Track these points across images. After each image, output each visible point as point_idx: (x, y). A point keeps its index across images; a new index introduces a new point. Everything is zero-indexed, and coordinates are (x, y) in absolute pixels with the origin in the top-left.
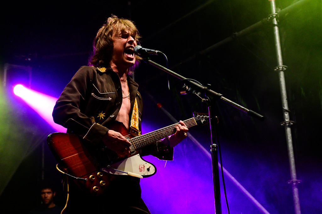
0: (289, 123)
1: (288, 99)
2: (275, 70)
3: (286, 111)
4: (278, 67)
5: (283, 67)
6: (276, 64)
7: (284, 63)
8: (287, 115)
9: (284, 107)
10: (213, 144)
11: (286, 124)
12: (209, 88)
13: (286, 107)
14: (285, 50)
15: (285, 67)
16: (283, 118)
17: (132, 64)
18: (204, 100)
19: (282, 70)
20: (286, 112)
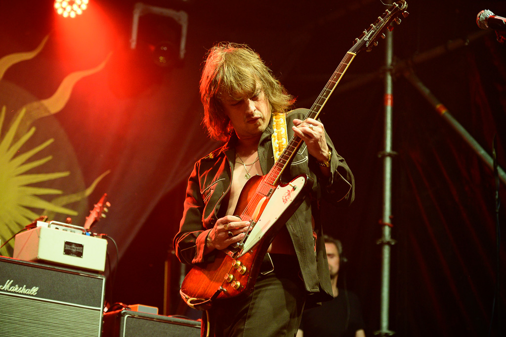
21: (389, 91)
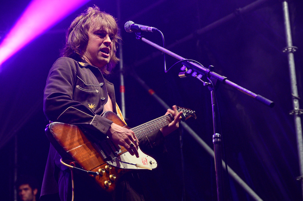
0: (299, 112)
1: (298, 85)
2: (284, 51)
3: (296, 98)
4: (287, 49)
5: (292, 48)
6: (285, 44)
7: (294, 44)
8: (296, 103)
9: (294, 94)
10: (216, 134)
11: (295, 113)
12: (212, 69)
13: (295, 94)
14: (294, 28)
15: (295, 49)
16: (292, 107)
17: (106, 62)
18: (206, 84)
19: (292, 52)
20: (295, 100)
21: (122, 84)
